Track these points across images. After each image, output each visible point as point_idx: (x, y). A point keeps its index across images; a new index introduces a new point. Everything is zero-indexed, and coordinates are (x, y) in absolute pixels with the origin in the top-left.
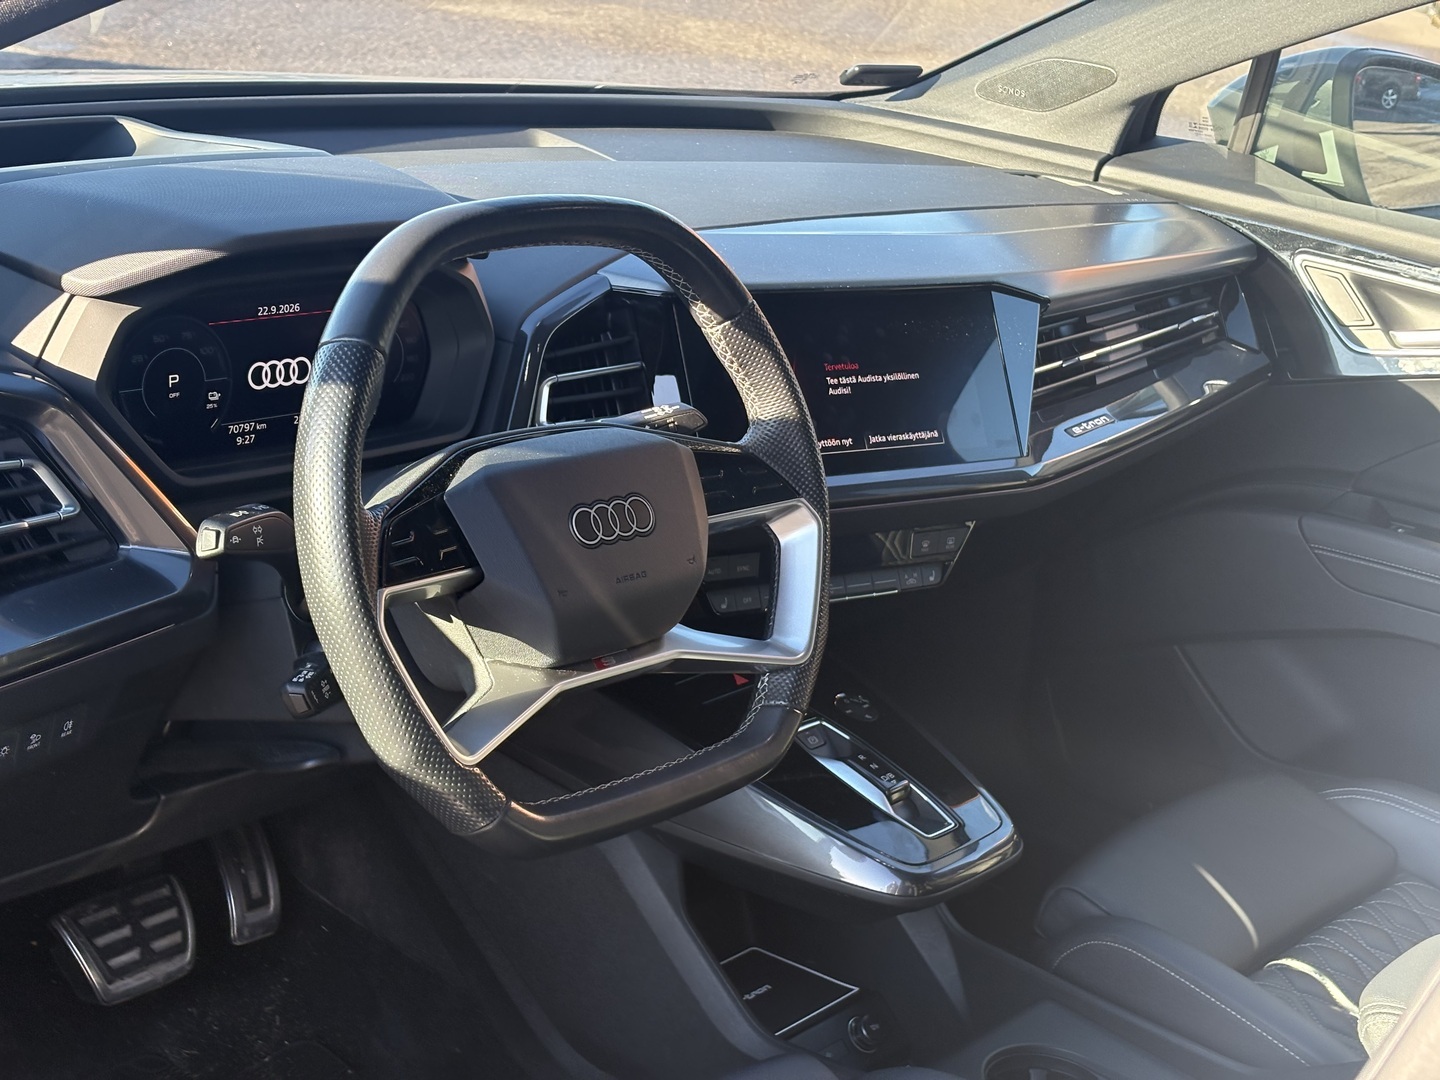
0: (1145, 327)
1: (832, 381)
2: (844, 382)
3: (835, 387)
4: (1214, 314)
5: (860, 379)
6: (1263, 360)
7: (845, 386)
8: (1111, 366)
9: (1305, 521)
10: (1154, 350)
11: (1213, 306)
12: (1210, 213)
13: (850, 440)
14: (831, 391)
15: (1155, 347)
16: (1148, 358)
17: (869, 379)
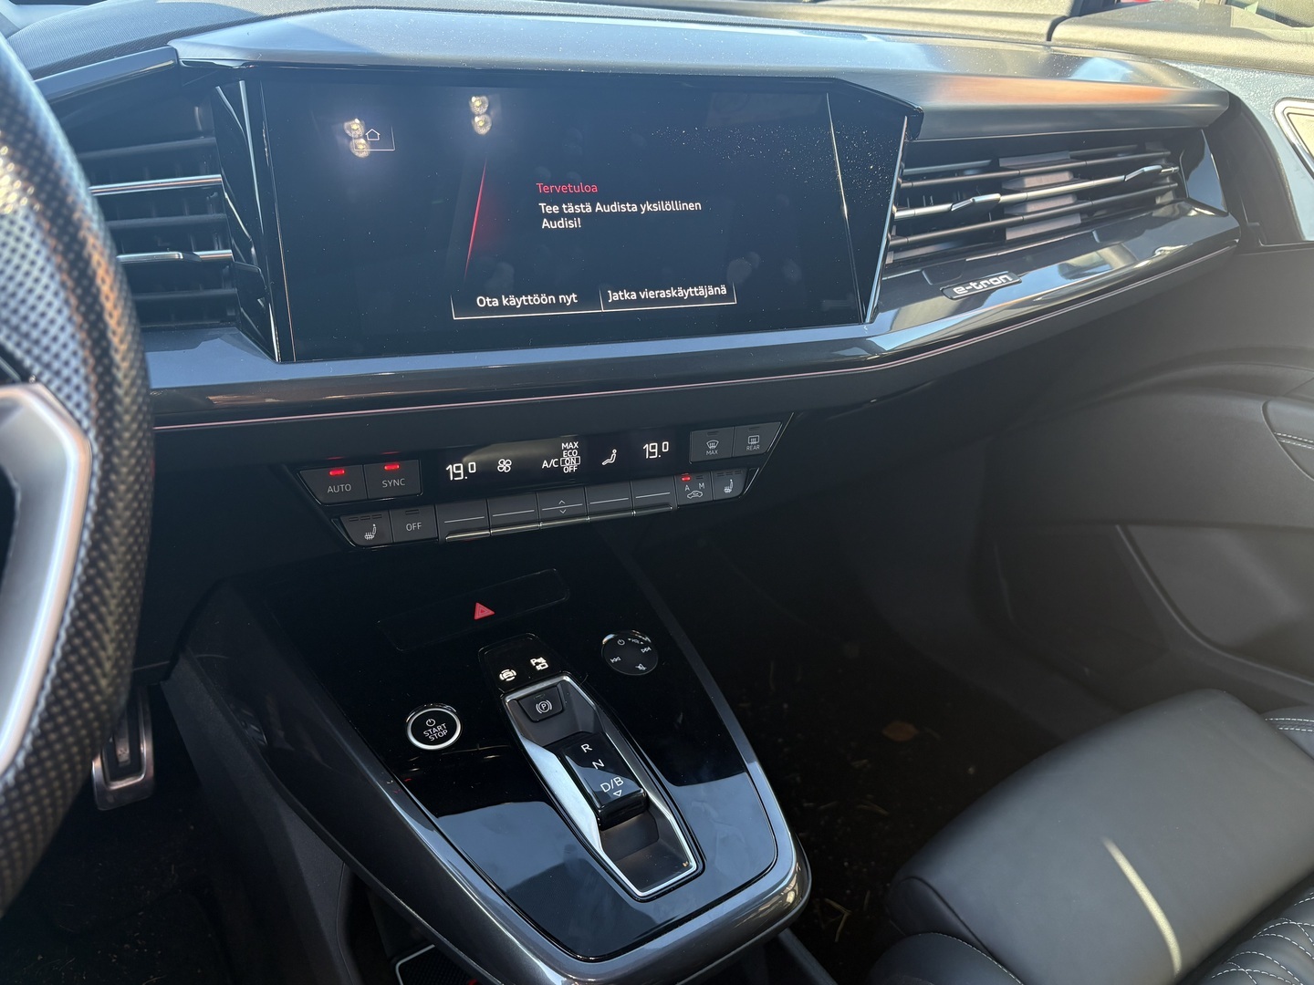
0: (1079, 174)
1: (547, 209)
2: (571, 210)
3: (552, 217)
4: (1173, 169)
5: (599, 207)
6: (1231, 223)
7: (570, 217)
8: (1026, 217)
9: (1271, 406)
10: (1090, 203)
11: (1172, 161)
12: (1174, 65)
13: (574, 296)
14: (545, 224)
15: (1092, 200)
16: (1081, 212)
17: (615, 207)
